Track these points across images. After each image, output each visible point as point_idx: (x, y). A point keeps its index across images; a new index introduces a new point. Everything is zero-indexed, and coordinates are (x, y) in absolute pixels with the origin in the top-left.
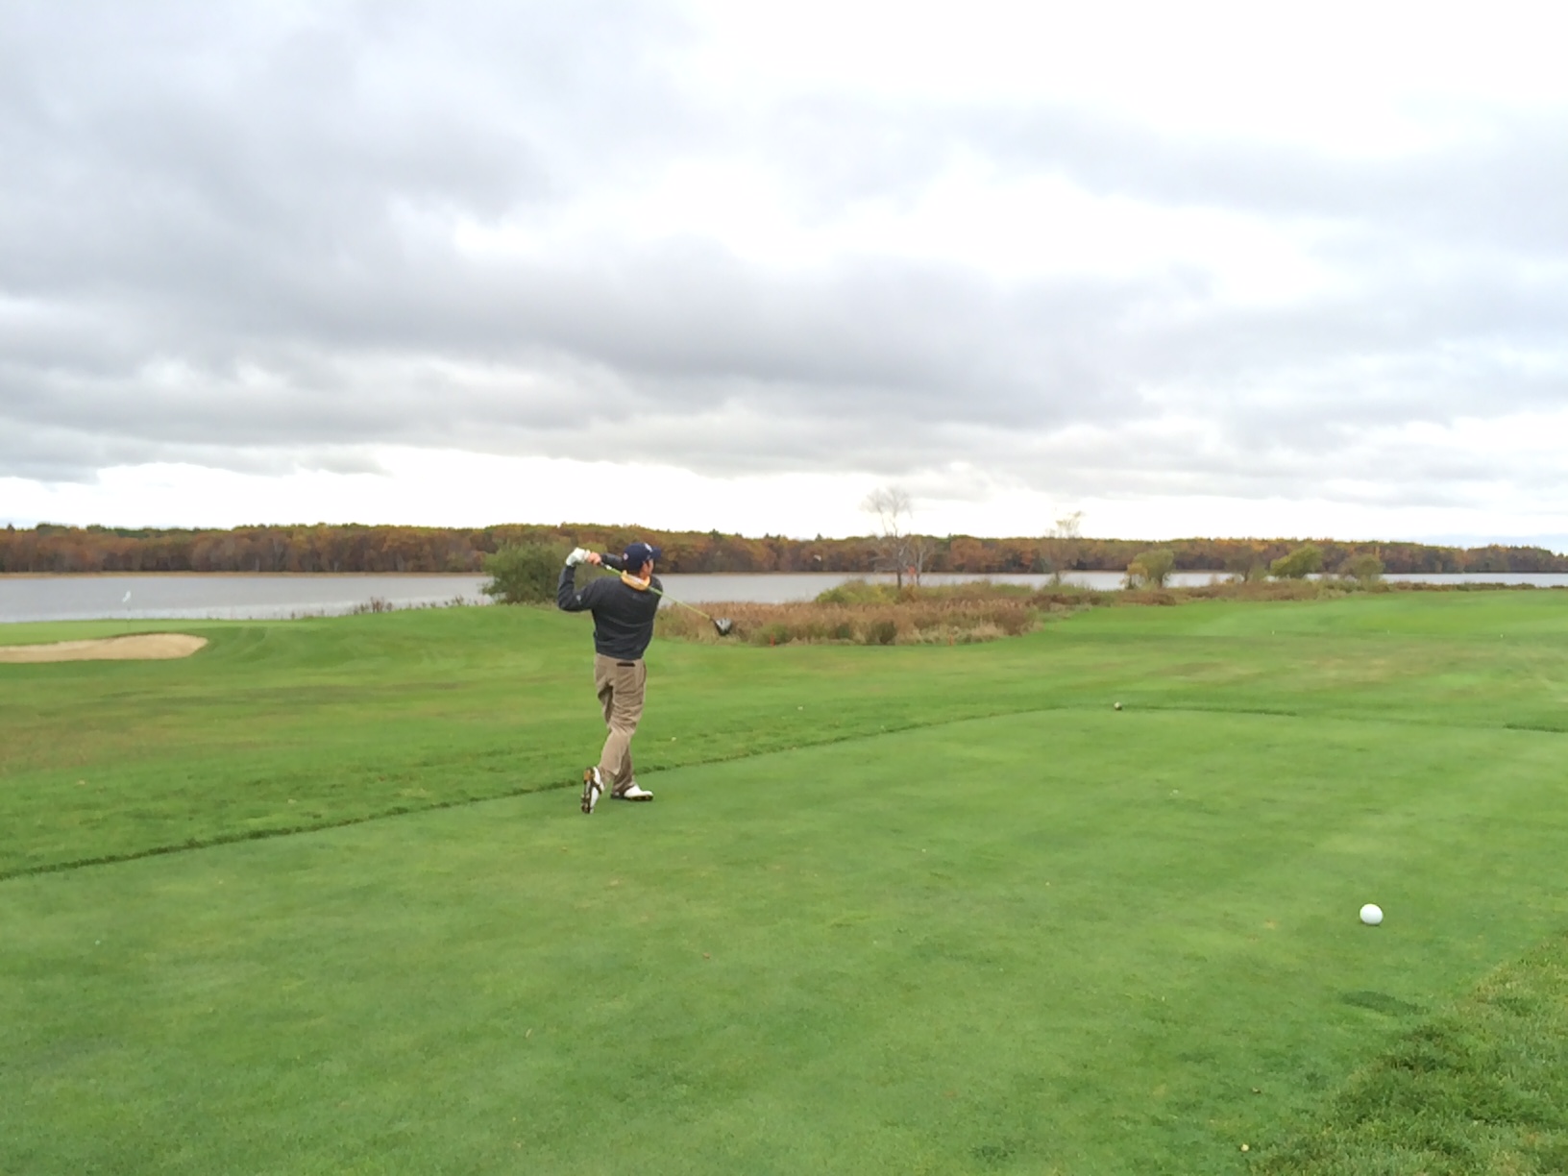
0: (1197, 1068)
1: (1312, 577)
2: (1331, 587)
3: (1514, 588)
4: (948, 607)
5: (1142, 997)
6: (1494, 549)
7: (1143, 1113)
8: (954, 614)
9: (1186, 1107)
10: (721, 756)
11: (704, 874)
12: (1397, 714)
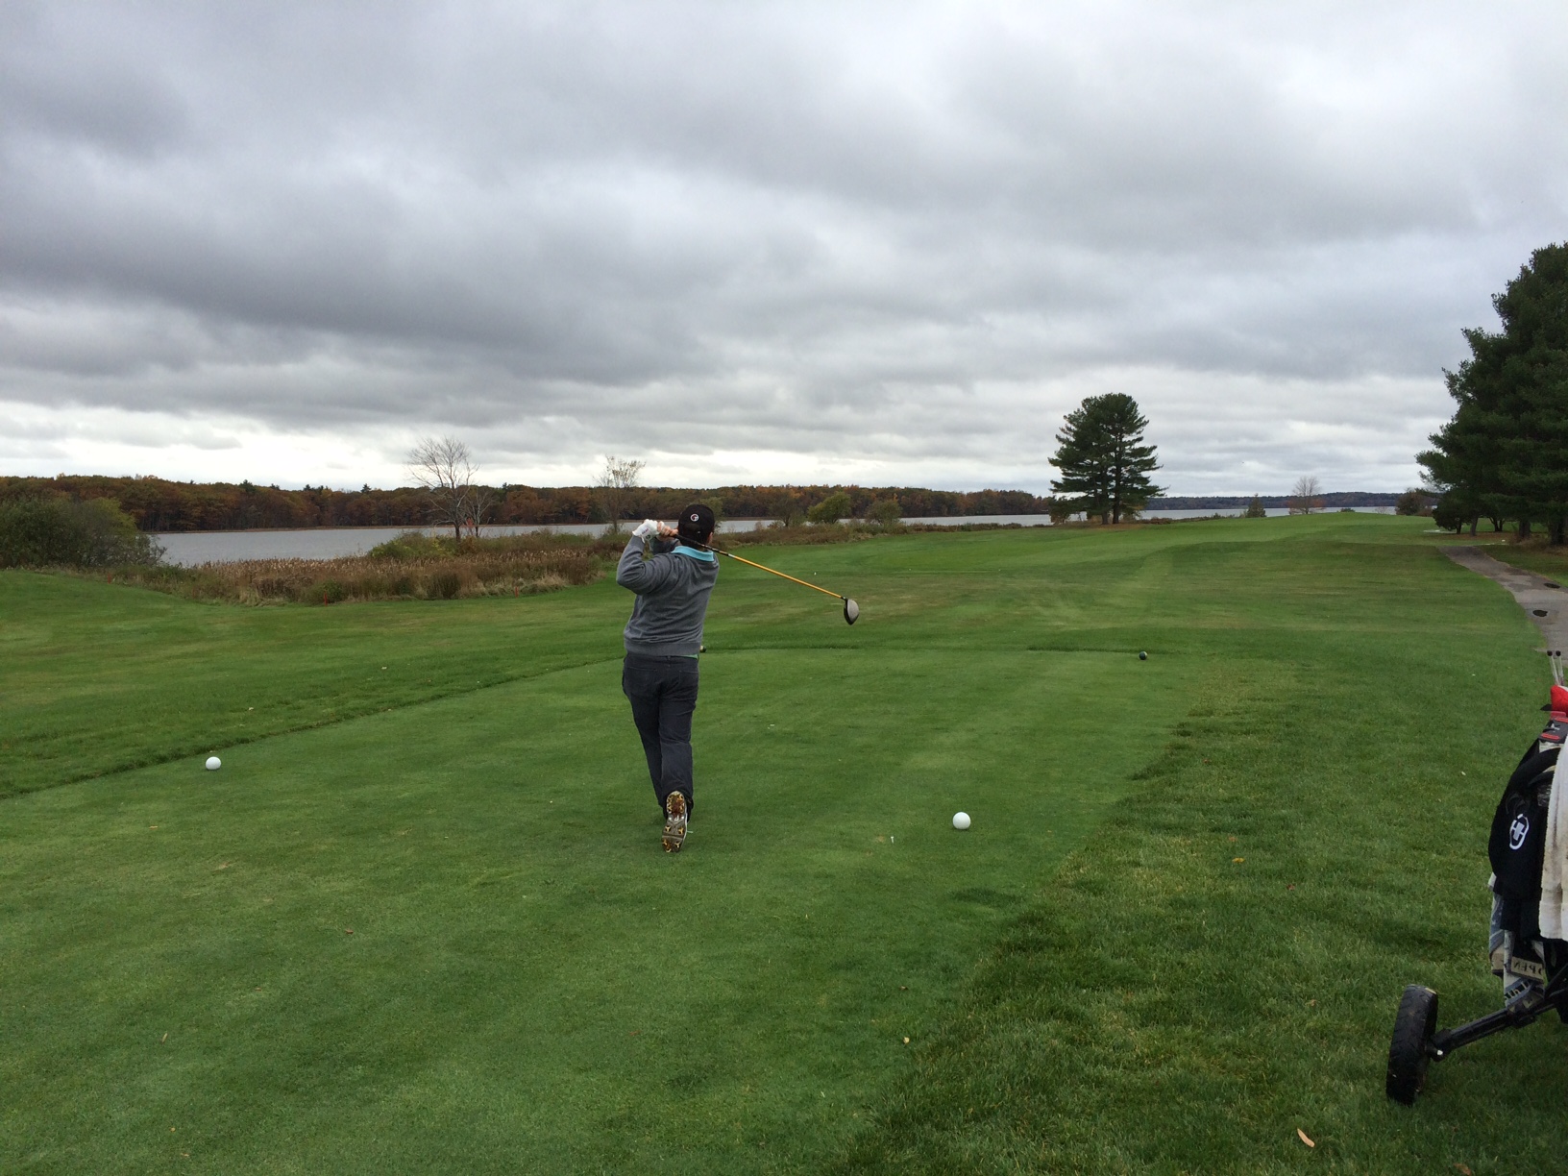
0: (849, 975)
1: (843, 521)
2: (859, 530)
3: (1006, 527)
4: (510, 558)
5: (787, 917)
6: (987, 494)
7: (813, 1022)
8: (517, 565)
9: (847, 1012)
10: (310, 723)
11: (323, 848)
12: (940, 643)
